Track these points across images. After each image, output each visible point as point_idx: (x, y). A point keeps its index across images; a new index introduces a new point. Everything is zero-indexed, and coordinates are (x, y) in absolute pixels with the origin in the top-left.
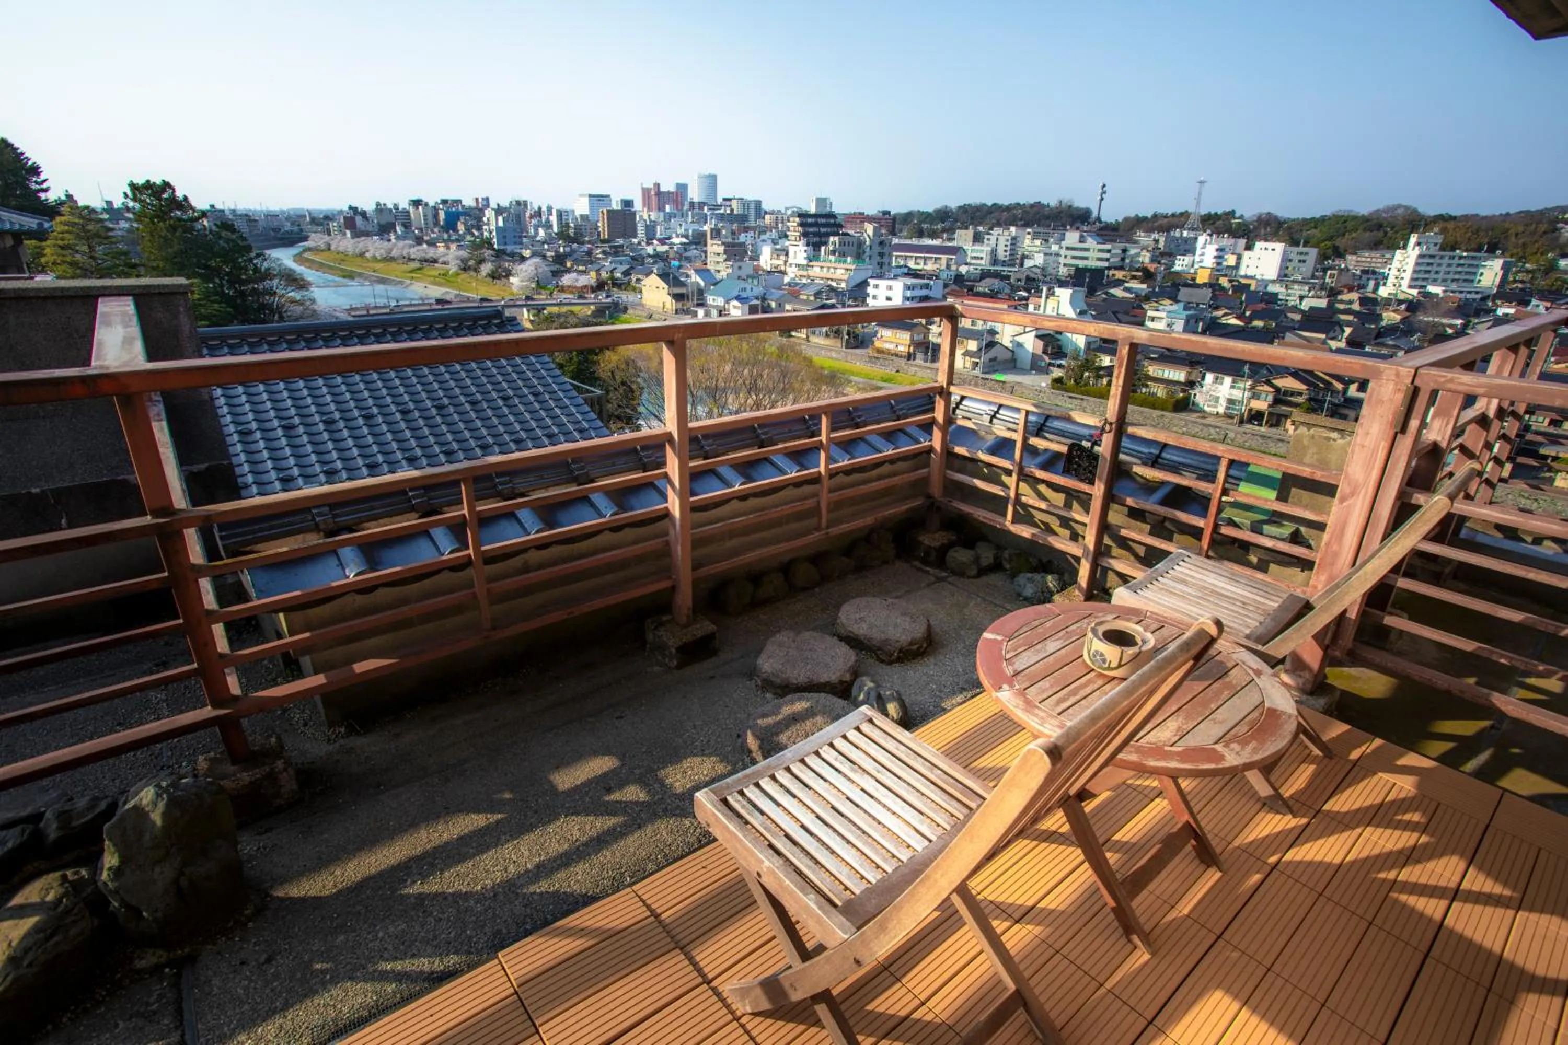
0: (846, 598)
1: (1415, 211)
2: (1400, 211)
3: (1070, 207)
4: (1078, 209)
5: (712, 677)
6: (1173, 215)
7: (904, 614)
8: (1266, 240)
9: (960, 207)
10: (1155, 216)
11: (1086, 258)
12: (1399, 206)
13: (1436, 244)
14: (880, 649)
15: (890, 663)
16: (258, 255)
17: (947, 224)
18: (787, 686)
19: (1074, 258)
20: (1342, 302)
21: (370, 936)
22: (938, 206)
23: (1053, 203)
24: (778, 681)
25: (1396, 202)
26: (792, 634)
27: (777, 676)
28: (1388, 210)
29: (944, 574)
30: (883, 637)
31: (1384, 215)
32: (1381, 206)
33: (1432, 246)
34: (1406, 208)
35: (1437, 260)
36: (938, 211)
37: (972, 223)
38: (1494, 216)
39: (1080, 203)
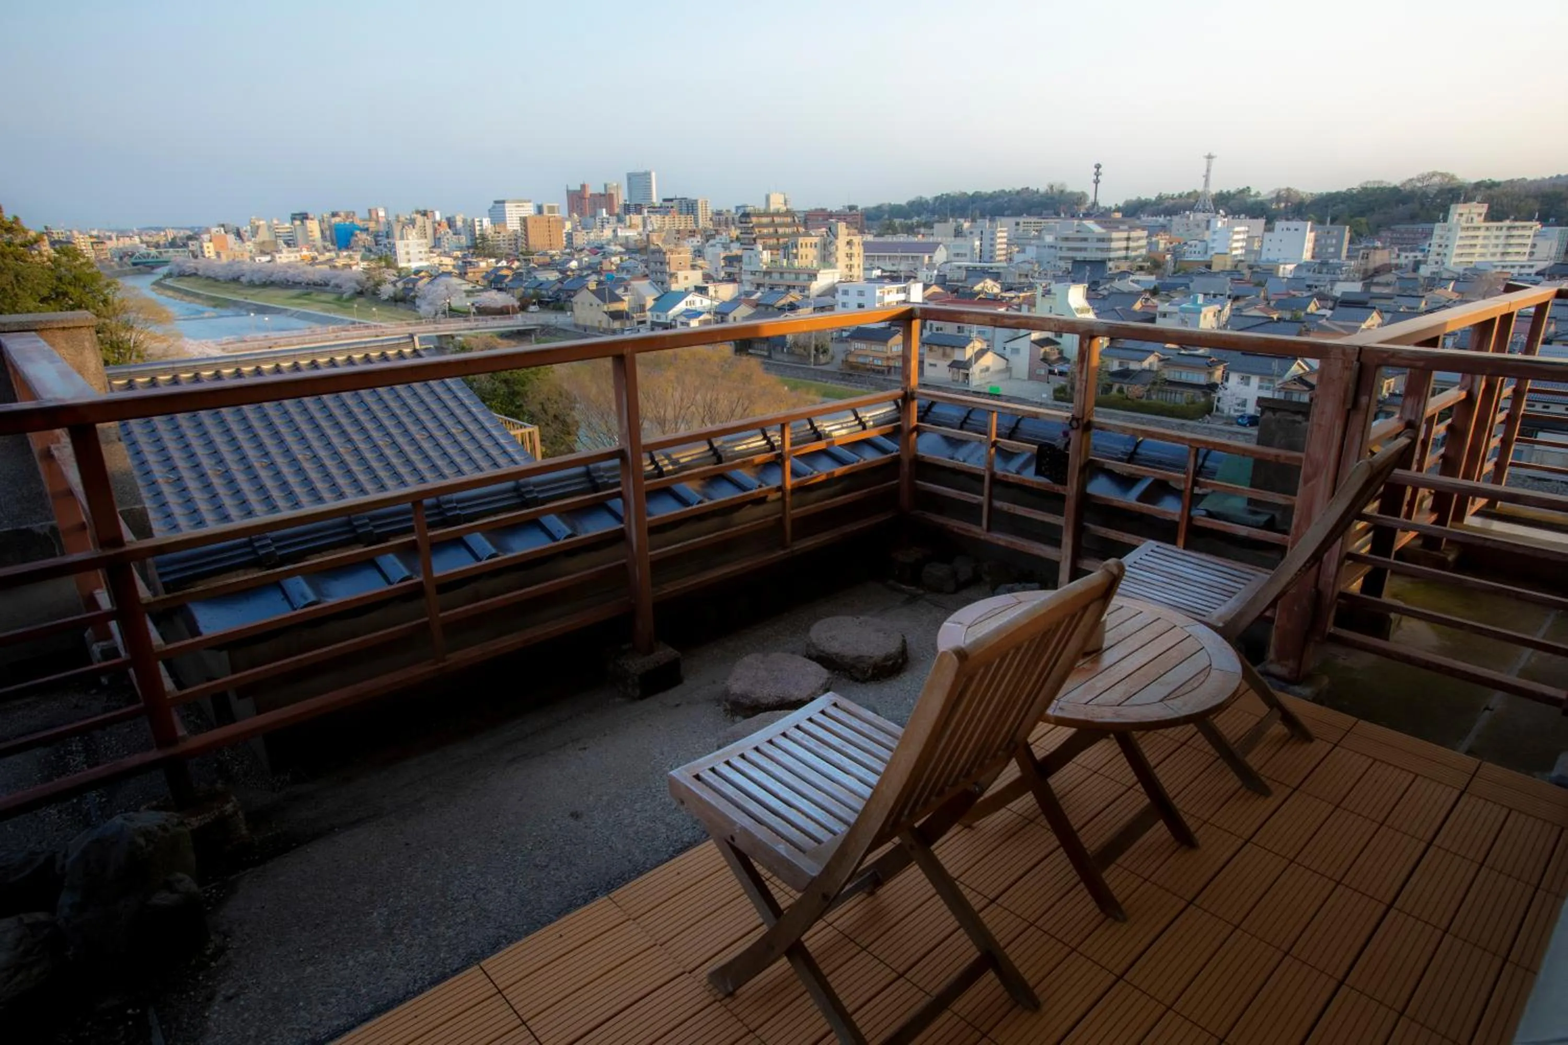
0: (817, 618)
1: (1453, 178)
2: (1436, 180)
3: (1062, 192)
4: (1071, 194)
5: (677, 705)
6: (1180, 196)
7: (879, 631)
8: (1288, 220)
9: (936, 198)
10: (1160, 198)
11: (1085, 249)
12: (1434, 174)
13: (1480, 215)
14: (853, 666)
15: (864, 681)
16: (108, 285)
17: (924, 218)
18: (756, 706)
19: (1070, 249)
20: (1378, 284)
21: (340, 966)
22: (912, 197)
23: (1043, 188)
24: (748, 702)
25: (1430, 170)
26: (760, 656)
27: (747, 697)
28: (1422, 179)
29: (921, 592)
30: (856, 654)
31: (1419, 185)
32: (1414, 175)
33: (1475, 216)
34: (1443, 175)
35: (1482, 233)
36: (911, 204)
37: (952, 216)
38: (1544, 180)
39: (1073, 187)
